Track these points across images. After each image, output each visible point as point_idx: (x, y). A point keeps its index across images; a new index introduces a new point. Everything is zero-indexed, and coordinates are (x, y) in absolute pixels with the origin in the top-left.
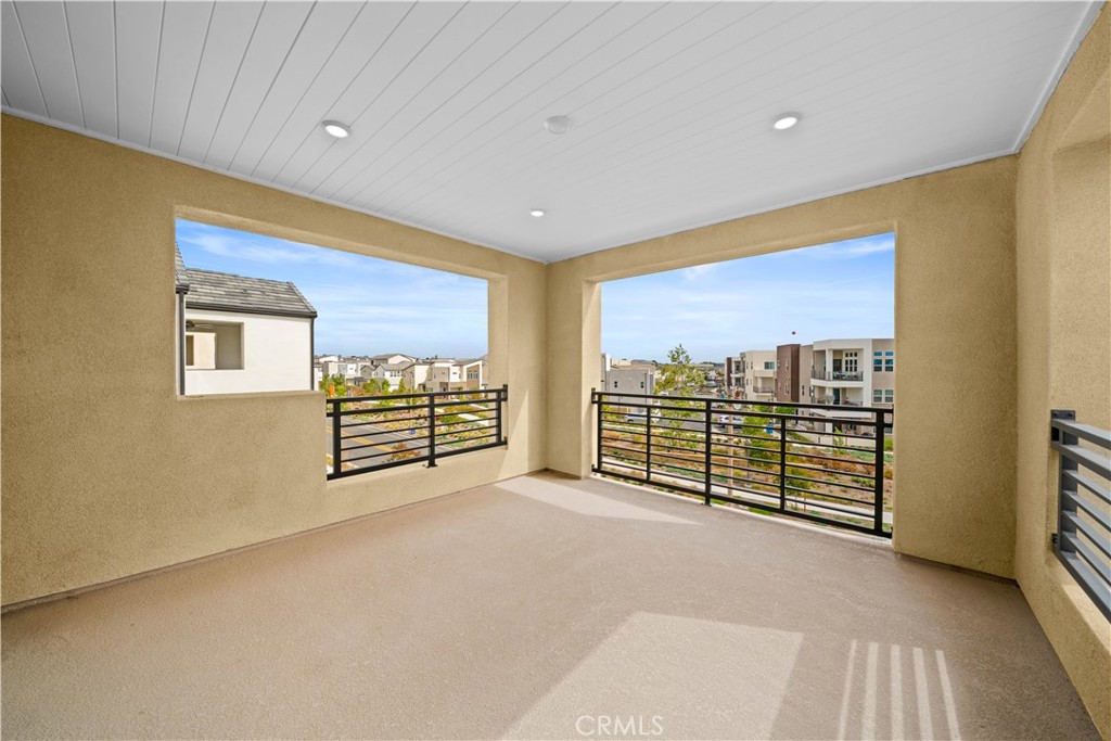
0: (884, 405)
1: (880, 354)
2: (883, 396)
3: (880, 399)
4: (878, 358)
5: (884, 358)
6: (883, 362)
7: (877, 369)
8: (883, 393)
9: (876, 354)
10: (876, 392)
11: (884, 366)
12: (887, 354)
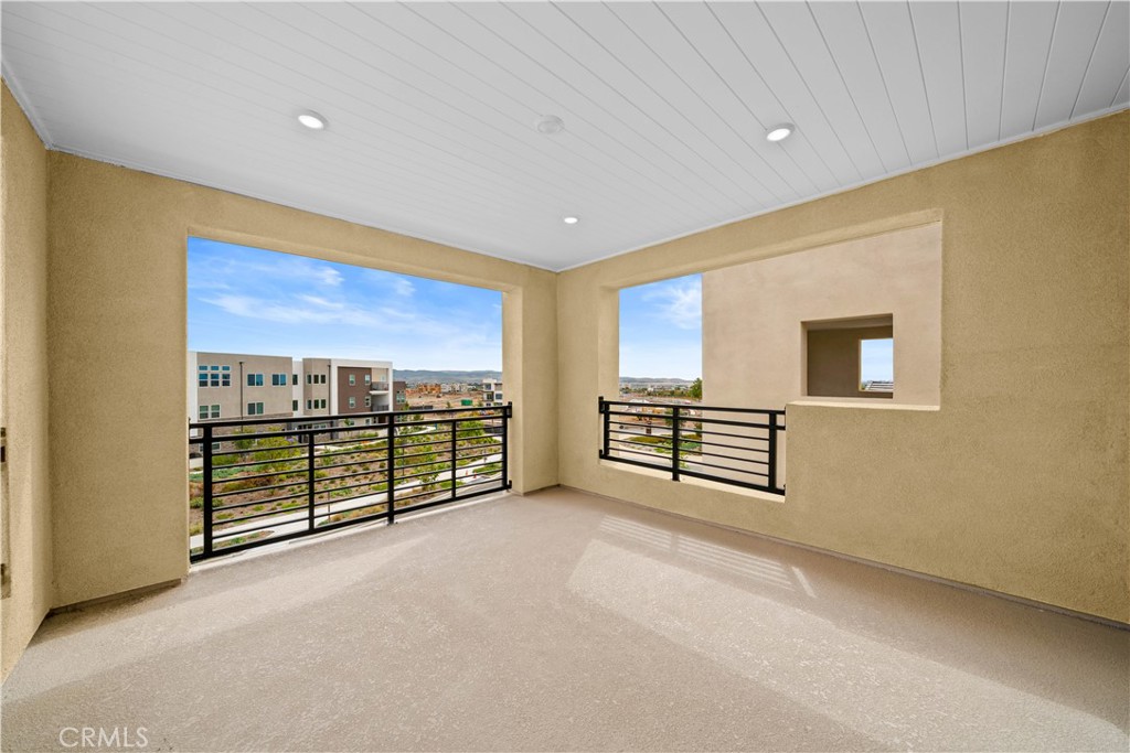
0: (210, 419)
1: (205, 368)
2: (210, 412)
3: (206, 416)
4: (203, 372)
5: (209, 372)
6: (209, 376)
7: (203, 384)
8: (210, 408)
9: (201, 368)
10: (202, 408)
11: (209, 380)
12: (213, 368)
